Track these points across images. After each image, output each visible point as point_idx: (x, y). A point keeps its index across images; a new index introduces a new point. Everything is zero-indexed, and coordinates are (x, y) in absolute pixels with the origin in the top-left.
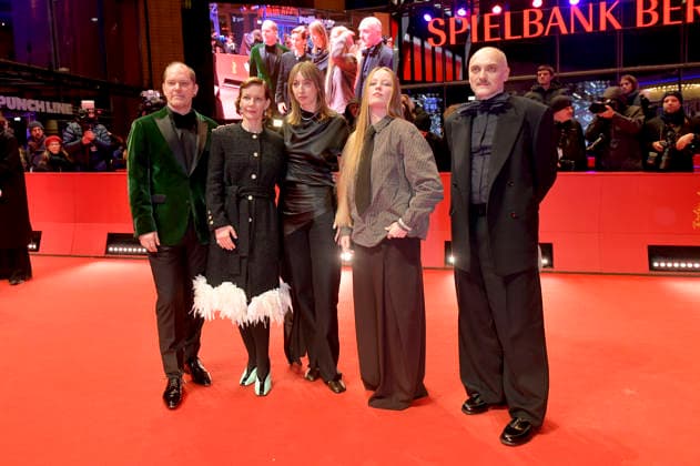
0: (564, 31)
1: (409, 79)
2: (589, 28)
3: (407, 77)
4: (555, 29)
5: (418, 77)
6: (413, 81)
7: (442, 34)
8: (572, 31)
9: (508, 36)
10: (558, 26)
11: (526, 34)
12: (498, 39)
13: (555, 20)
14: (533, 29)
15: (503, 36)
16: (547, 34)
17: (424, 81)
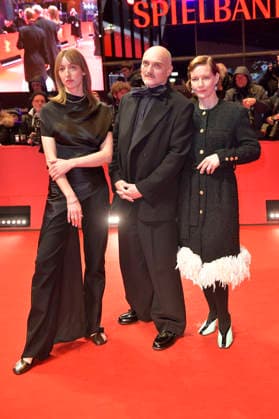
0: (248, 17)
1: (111, 55)
2: (267, 15)
3: (109, 53)
4: (240, 15)
5: (119, 54)
6: (114, 58)
7: (146, 17)
8: (254, 17)
9: (202, 20)
10: (242, 13)
11: (217, 19)
12: (194, 22)
13: (240, 7)
14: (223, 14)
15: (198, 20)
16: (234, 19)
17: (124, 58)
